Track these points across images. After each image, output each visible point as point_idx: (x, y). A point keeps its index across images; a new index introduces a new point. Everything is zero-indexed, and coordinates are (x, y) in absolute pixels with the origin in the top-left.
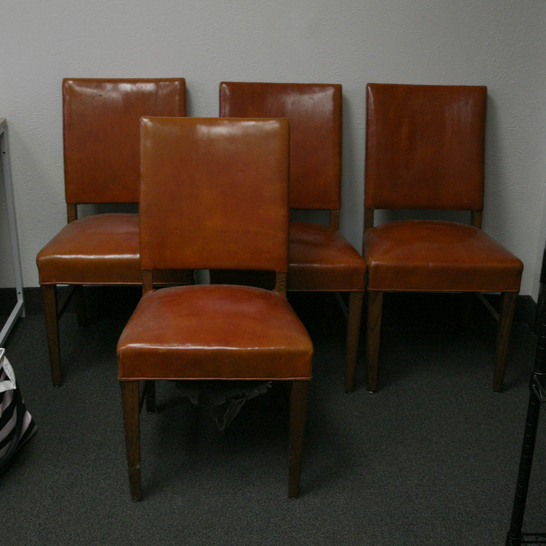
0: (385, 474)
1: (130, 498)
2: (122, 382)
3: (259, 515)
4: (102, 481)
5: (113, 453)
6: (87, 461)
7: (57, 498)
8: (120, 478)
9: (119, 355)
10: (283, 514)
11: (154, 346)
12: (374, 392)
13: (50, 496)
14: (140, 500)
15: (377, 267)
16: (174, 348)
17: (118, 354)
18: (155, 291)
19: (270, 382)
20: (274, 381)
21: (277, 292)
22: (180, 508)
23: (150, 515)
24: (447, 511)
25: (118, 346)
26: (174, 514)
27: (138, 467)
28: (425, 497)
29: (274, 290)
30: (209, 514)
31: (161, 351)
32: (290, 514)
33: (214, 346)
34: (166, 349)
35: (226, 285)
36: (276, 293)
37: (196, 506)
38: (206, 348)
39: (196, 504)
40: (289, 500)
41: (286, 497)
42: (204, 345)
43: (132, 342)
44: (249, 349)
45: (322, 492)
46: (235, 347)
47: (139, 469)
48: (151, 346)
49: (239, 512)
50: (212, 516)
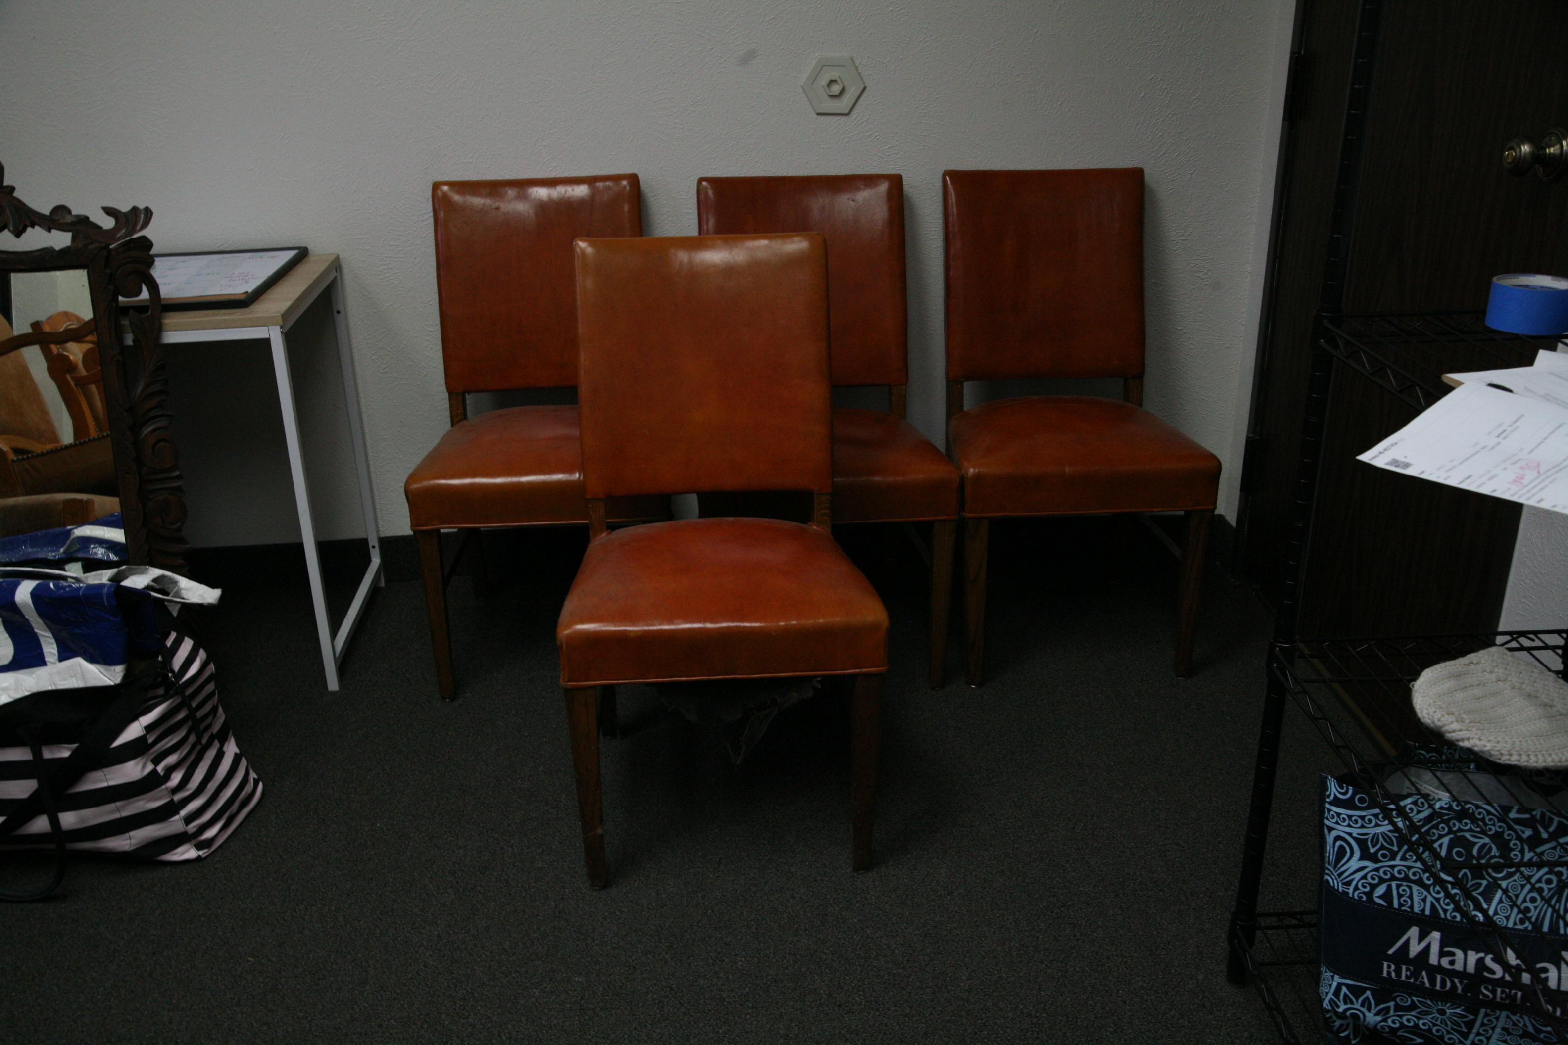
0: (1011, 823)
1: (588, 884)
2: (567, 690)
3: (807, 902)
4: (537, 857)
5: (553, 808)
6: (509, 825)
7: (464, 890)
8: (568, 851)
9: (562, 644)
10: (847, 899)
11: (619, 627)
12: (980, 685)
13: (452, 887)
14: (604, 887)
15: (978, 477)
16: (655, 628)
17: (559, 643)
18: (610, 533)
19: (819, 679)
20: (823, 677)
21: (816, 526)
22: (673, 897)
23: (624, 912)
24: (1121, 880)
25: (559, 630)
26: (665, 907)
27: (599, 831)
28: (1082, 858)
29: (809, 523)
30: (723, 905)
31: (631, 635)
32: (859, 898)
33: (721, 622)
34: (640, 631)
35: (731, 519)
36: (815, 528)
37: (699, 892)
38: (709, 626)
39: (700, 890)
40: (855, 874)
41: (850, 870)
42: (705, 622)
43: (582, 622)
44: (782, 624)
45: (908, 859)
46: (757, 622)
47: (602, 836)
48: (615, 626)
49: (773, 899)
50: (728, 908)
